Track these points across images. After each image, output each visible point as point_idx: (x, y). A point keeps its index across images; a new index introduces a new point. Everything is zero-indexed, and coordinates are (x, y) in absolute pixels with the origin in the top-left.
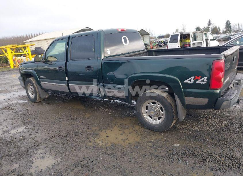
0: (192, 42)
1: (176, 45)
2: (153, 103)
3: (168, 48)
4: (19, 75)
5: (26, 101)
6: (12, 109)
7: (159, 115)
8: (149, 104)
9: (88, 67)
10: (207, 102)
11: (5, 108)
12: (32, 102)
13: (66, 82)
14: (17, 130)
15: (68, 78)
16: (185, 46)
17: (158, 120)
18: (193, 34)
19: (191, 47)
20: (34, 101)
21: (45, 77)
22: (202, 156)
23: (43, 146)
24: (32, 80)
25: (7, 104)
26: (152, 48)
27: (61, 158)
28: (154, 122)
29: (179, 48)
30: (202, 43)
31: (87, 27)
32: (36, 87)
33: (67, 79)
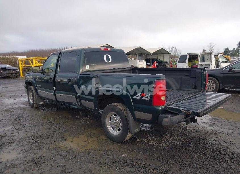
0: (199, 63)
1: (185, 65)
2: (115, 115)
3: (177, 68)
4: (24, 84)
5: (27, 106)
6: (11, 112)
7: (119, 127)
8: (112, 115)
9: (69, 79)
10: (151, 118)
11: (6, 111)
12: (31, 107)
13: (54, 91)
14: (4, 129)
15: (56, 88)
16: (194, 66)
17: (118, 131)
18: (201, 55)
19: (199, 68)
20: (32, 106)
21: (40, 86)
22: (139, 167)
23: (15, 144)
24: (32, 88)
25: (11, 107)
26: (172, 67)
27: (23, 155)
28: (115, 133)
29: (188, 68)
30: (209, 64)
31: (107, 45)
32: (34, 94)
33: (54, 88)
